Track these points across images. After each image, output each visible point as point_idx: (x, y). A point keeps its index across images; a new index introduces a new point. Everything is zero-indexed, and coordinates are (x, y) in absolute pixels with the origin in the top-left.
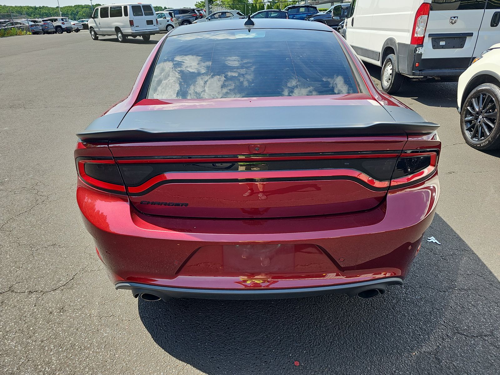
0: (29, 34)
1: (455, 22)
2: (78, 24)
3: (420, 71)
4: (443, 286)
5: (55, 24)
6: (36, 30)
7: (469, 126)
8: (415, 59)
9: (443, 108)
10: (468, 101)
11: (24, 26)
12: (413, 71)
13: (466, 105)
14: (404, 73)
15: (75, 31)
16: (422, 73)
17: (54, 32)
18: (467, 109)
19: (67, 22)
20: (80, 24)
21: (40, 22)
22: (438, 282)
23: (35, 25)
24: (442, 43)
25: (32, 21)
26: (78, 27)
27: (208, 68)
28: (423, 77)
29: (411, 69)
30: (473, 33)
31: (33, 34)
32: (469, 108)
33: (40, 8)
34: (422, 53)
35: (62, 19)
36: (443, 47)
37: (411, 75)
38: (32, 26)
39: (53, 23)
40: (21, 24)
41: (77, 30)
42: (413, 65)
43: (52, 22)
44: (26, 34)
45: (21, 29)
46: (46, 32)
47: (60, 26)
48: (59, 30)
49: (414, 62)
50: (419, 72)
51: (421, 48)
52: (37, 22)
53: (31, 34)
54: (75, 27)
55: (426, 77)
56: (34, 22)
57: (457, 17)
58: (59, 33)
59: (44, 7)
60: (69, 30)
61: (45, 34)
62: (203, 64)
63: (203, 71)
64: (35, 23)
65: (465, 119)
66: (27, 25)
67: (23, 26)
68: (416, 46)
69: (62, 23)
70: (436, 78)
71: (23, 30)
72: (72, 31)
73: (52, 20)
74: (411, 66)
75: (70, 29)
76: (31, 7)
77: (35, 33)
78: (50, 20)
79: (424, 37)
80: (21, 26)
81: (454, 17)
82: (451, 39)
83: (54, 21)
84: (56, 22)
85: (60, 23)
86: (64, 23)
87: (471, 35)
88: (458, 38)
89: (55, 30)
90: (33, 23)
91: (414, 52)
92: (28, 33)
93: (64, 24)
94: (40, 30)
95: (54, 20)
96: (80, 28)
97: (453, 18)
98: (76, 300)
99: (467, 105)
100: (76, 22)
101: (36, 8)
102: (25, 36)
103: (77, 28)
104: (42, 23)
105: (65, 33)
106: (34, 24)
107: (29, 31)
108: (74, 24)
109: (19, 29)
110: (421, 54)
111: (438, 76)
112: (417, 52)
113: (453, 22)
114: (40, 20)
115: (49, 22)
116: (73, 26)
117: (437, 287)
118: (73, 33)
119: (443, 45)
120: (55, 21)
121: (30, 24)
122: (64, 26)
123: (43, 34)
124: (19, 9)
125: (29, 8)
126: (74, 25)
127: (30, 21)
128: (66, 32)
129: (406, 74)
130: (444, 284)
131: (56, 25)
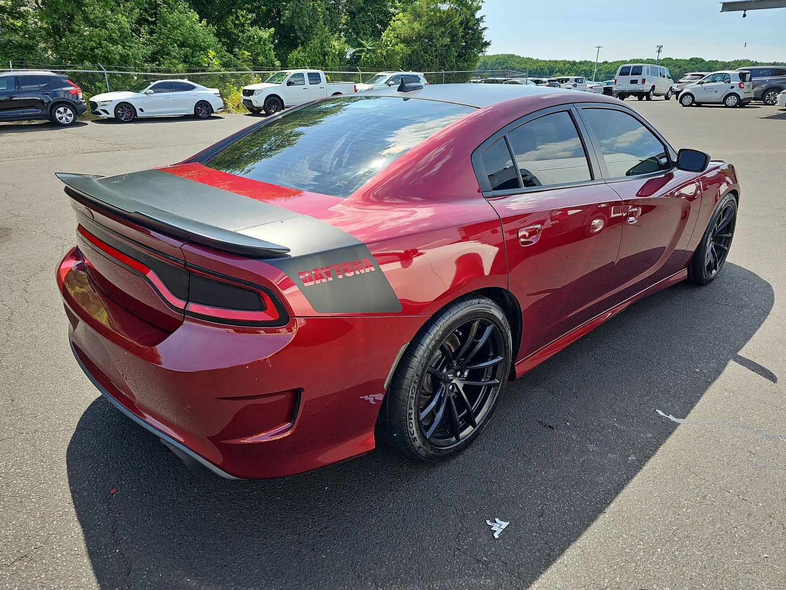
33: (581, 63)
59: (586, 61)
76: (569, 62)
85: (571, 85)
101: (574, 63)
115: (557, 82)
120: (566, 82)
124: (552, 65)
125: (565, 62)
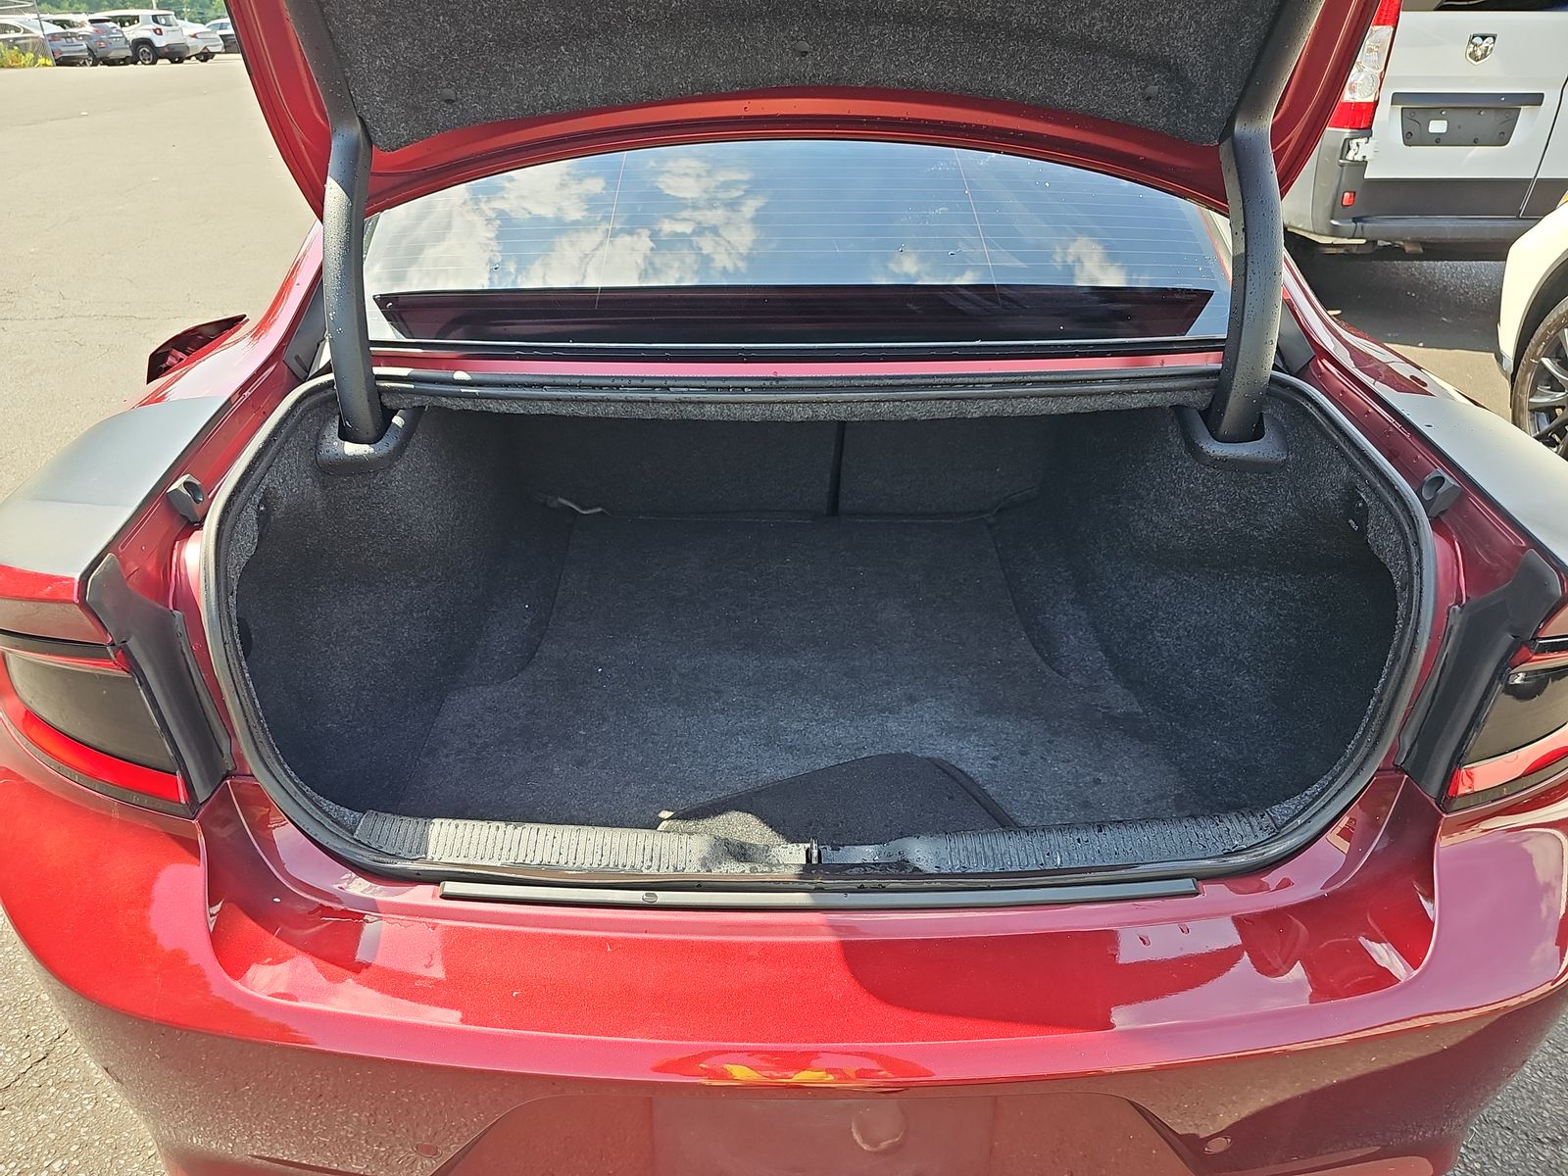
0: (45, 65)
1: (1484, 56)
2: (207, 36)
3: (1355, 220)
4: (1546, 1114)
5: (133, 33)
6: (67, 51)
7: (1545, 426)
8: (1343, 179)
9: (1430, 350)
10: (1544, 335)
11: (28, 38)
12: (1334, 222)
13: (1536, 351)
14: (1300, 226)
15: (197, 59)
16: (1362, 227)
17: (128, 60)
18: (1541, 363)
19: (169, 28)
20: (212, 36)
21: (82, 25)
22: (1525, 1096)
23: (65, 36)
24: (1438, 127)
25: (54, 22)
26: (206, 45)
27: (593, 202)
28: (1363, 241)
29: (1327, 214)
30: (1543, 94)
31: (57, 65)
32: (1546, 362)
34: (1367, 159)
35: (155, 18)
36: (1438, 140)
37: (1326, 232)
38: (53, 37)
39: (124, 29)
40: (17, 30)
41: (205, 56)
42: (1335, 202)
43: (122, 25)
44: (36, 63)
45: (17, 45)
46: (101, 59)
47: (147, 42)
48: (143, 52)
49: (1338, 191)
50: (1354, 224)
51: (1364, 140)
52: (71, 27)
53: (49, 63)
54: (198, 46)
55: (1375, 242)
56: (62, 23)
57: (1494, 38)
58: (143, 63)
60: (176, 55)
61: (99, 67)
62: (575, 188)
63: (575, 214)
64: (64, 28)
65: (1532, 400)
66: (38, 33)
67: (25, 38)
68: (1347, 132)
69: (155, 31)
70: (1408, 249)
71: (24, 49)
72: (189, 58)
73: (122, 21)
74: (1329, 202)
75: (182, 50)
77: (64, 61)
78: (114, 19)
79: (1376, 103)
80: (16, 39)
81: (1484, 38)
82: (1465, 112)
83: (127, 24)
84: (133, 27)
85: (149, 30)
86: (160, 30)
87: (1536, 99)
88: (1493, 111)
89: (130, 53)
90: (58, 29)
91: (1339, 156)
92: (41, 61)
93: (161, 34)
94: (81, 51)
95: (128, 21)
96: (212, 50)
97: (1478, 40)
98: (46, 1164)
99: (1540, 350)
100: (199, 28)
102: (31, 69)
103: (205, 48)
104: (89, 29)
105: (163, 63)
106: (62, 30)
107: (45, 56)
108: (194, 36)
109: (11, 48)
110: (1363, 164)
111: (1414, 242)
112: (1351, 153)
113: (1479, 53)
114: (84, 18)
115: (111, 24)
116: (190, 42)
117: (1523, 1120)
118: (192, 65)
119: (1439, 134)
121: (46, 33)
122: (160, 42)
123: (92, 65)
126: (194, 39)
127: (48, 21)
128: (168, 61)
129: (1307, 231)
130: (1548, 1105)
131: (134, 37)
